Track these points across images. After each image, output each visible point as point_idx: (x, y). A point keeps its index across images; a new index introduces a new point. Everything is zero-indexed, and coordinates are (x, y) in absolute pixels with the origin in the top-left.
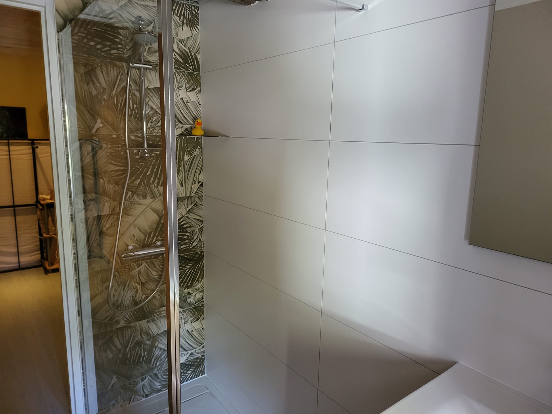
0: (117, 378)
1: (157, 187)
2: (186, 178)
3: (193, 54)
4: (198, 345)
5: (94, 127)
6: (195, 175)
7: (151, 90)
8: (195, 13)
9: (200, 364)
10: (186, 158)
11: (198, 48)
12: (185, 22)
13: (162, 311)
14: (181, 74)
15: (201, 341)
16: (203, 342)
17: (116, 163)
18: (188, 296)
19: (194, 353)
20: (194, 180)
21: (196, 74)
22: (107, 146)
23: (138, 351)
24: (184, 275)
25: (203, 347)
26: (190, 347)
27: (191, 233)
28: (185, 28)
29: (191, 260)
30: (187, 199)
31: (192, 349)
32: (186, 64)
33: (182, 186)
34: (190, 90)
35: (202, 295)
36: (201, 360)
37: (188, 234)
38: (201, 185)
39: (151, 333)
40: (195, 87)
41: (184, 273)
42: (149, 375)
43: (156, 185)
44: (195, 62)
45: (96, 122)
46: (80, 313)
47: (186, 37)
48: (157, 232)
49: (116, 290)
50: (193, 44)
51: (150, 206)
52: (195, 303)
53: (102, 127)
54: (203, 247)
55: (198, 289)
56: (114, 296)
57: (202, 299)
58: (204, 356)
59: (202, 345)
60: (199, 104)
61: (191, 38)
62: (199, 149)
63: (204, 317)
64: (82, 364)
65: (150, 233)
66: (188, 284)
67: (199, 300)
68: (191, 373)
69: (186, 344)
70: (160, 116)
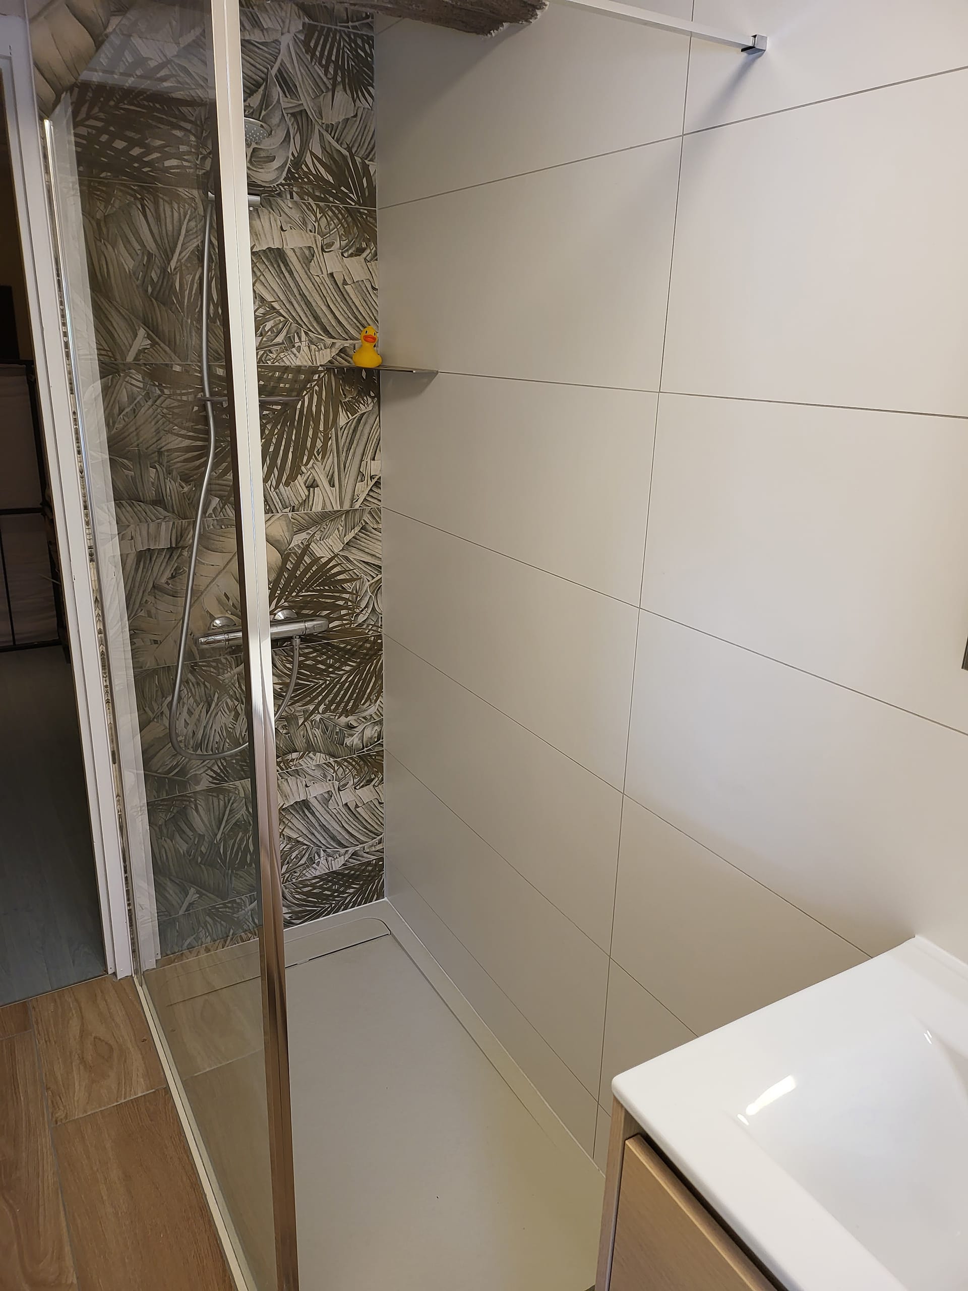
0: (197, 893)
1: (277, 487)
2: (342, 467)
3: (358, 160)
4: (368, 836)
5: (131, 347)
6: (362, 461)
7: (260, 256)
8: (363, 55)
9: (375, 876)
10: (342, 420)
12: (339, 79)
13: (291, 761)
14: (330, 213)
15: (376, 829)
16: (380, 830)
17: (183, 432)
18: (347, 732)
19: (362, 853)
20: (359, 472)
21: (366, 212)
22: (162, 391)
23: (242, 840)
24: (338, 686)
25: (380, 842)
26: (352, 840)
27: (354, 594)
28: (342, 97)
29: (353, 654)
30: (344, 516)
31: (358, 844)
32: (342, 188)
33: (333, 486)
34: (350, 252)
35: (378, 730)
36: (377, 868)
37: (347, 596)
38: (377, 484)
40: (364, 245)
41: (338, 682)
43: (274, 483)
44: (364, 180)
45: (136, 335)
46: (115, 757)
47: (341, 118)
48: (277, 590)
49: (190, 713)
50: (358, 135)
52: (363, 748)
53: (148, 347)
54: (381, 625)
55: (369, 717)
56: (187, 724)
57: (378, 740)
58: (382, 859)
59: (379, 838)
60: (374, 289)
61: (355, 119)
62: (373, 398)
63: (382, 779)
64: (124, 861)
66: (346, 705)
67: (371, 741)
68: (354, 894)
69: (344, 833)
70: (282, 319)
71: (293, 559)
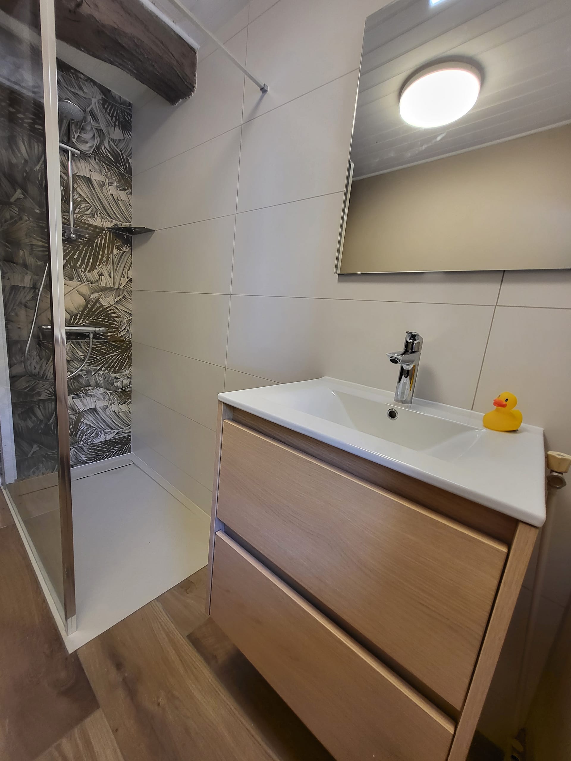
0: (38, 447)
1: (84, 272)
2: (115, 271)
3: (125, 156)
4: (124, 426)
5: (13, 196)
6: (123, 270)
7: (80, 177)
8: (127, 119)
9: (127, 443)
10: (115, 251)
11: (131, 152)
12: (117, 124)
13: (88, 390)
14: (112, 172)
15: (128, 423)
16: (130, 423)
18: (115, 380)
19: (121, 433)
20: (122, 274)
21: (127, 176)
22: (29, 218)
24: (111, 360)
25: (130, 428)
26: (117, 427)
27: (119, 323)
28: (117, 129)
29: (119, 348)
30: (115, 290)
31: (119, 428)
32: (118, 164)
33: (111, 277)
34: (120, 189)
35: (129, 381)
36: (128, 440)
37: (116, 323)
38: (130, 281)
39: (77, 409)
40: (126, 188)
41: (111, 359)
42: (75, 447)
43: (83, 270)
44: (127, 164)
45: (16, 191)
47: (118, 138)
48: (83, 315)
50: (125, 147)
51: (76, 288)
52: (122, 388)
53: (23, 198)
54: (131, 338)
55: (125, 375)
57: (129, 385)
58: (130, 436)
59: (129, 426)
60: (130, 205)
61: (123, 141)
62: (129, 246)
63: (131, 402)
65: (77, 314)
66: (115, 369)
67: (126, 385)
68: (118, 450)
69: (113, 424)
70: (89, 205)
71: (91, 303)
